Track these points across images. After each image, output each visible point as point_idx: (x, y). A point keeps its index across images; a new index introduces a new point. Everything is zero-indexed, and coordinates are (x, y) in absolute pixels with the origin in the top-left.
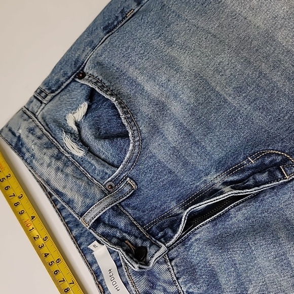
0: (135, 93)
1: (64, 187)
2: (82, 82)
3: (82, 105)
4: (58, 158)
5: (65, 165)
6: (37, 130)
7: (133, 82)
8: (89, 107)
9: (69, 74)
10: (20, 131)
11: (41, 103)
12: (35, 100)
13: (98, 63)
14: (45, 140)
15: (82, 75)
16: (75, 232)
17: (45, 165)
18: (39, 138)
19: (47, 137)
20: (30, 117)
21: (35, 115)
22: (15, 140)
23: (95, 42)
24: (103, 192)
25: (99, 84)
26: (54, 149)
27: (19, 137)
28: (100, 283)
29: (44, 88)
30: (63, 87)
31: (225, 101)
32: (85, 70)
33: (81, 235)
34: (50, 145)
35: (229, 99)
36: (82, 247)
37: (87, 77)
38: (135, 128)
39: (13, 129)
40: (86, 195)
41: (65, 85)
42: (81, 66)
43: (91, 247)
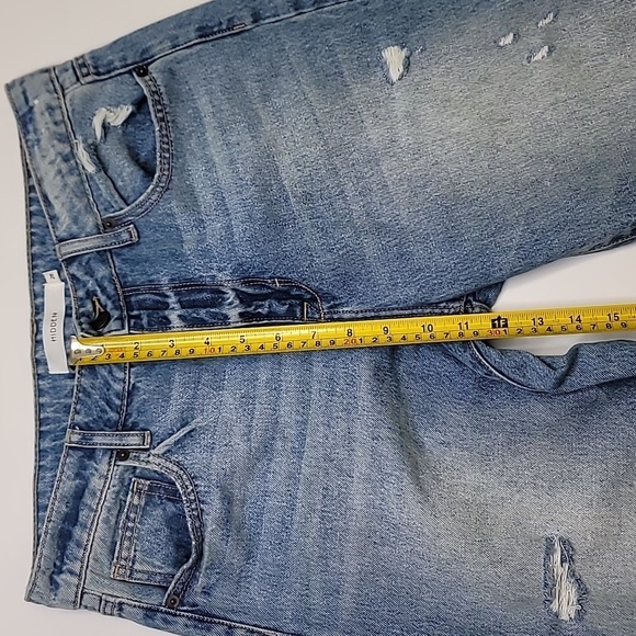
0: (193, 131)
1: (56, 198)
2: (138, 79)
3: (125, 108)
4: (66, 160)
5: (71, 172)
6: (58, 112)
7: (198, 118)
8: (132, 115)
9: (129, 62)
10: (36, 102)
11: (78, 79)
12: (71, 71)
13: (170, 69)
14: (62, 129)
15: (143, 72)
16: (35, 249)
17: (48, 160)
18: (56, 123)
19: (66, 126)
20: (55, 91)
21: (63, 90)
22: (25, 109)
23: (180, 39)
24: (97, 226)
25: (156, 97)
26: (66, 145)
27: (32, 108)
28: (36, 321)
29: (89, 62)
30: (113, 74)
31: (287, 199)
32: (150, 67)
33: (41, 256)
34: (65, 139)
35: (293, 200)
36: (36, 271)
37: (147, 78)
38: (166, 173)
39: (28, 94)
40: (75, 220)
41: (117, 72)
42: (147, 59)
43: (46, 275)
